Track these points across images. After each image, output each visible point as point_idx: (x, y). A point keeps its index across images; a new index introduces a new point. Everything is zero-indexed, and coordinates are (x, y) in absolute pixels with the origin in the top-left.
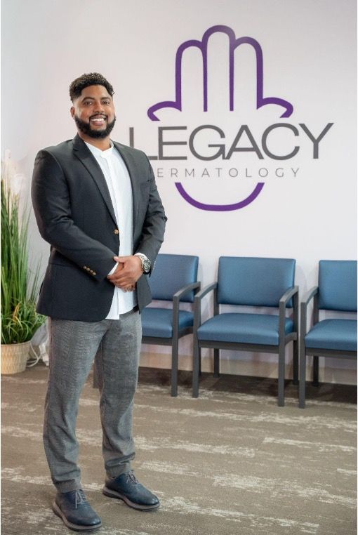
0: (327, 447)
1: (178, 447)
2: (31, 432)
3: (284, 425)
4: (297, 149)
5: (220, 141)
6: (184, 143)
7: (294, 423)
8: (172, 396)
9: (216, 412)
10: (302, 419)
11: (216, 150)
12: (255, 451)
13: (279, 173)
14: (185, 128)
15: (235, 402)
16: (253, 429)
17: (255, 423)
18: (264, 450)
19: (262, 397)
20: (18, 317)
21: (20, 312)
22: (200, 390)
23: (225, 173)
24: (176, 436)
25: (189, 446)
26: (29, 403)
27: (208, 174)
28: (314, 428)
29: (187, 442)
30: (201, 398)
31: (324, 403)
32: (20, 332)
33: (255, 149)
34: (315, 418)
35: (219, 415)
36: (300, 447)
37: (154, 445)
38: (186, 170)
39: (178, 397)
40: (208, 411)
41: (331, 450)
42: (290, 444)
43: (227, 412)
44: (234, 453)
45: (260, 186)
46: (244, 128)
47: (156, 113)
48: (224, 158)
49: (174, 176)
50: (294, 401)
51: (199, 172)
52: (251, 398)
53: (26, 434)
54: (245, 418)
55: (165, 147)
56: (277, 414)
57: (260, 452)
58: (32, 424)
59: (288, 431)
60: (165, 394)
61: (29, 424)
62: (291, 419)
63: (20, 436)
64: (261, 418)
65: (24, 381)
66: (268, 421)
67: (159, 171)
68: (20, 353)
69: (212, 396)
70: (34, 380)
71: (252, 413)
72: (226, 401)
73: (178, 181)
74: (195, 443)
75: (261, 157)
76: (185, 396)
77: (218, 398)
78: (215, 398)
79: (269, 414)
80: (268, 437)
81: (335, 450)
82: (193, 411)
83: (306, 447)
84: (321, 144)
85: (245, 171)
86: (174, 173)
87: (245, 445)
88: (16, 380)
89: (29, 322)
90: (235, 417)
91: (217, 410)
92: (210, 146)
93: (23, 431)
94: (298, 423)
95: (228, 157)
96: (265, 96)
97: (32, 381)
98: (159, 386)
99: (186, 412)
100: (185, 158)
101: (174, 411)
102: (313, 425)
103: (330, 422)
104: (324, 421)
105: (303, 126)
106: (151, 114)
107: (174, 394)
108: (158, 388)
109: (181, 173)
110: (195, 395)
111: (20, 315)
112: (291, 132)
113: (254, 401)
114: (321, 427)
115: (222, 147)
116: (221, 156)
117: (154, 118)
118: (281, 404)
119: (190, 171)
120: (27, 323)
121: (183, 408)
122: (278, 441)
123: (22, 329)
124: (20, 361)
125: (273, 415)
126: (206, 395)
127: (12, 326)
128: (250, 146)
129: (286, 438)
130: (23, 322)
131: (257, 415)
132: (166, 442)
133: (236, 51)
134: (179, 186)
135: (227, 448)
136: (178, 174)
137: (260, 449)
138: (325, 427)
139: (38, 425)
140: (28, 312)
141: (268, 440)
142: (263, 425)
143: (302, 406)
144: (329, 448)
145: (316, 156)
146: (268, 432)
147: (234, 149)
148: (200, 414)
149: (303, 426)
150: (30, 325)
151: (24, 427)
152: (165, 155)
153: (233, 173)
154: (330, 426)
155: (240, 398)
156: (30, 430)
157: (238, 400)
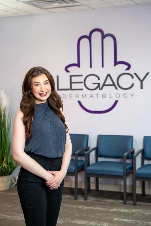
0: (143, 223)
1: (74, 222)
2: (7, 216)
3: (125, 213)
4: (133, 85)
5: (98, 82)
6: (82, 83)
7: (129, 212)
8: (75, 200)
9: (94, 207)
10: (134, 210)
11: (96, 85)
12: (109, 224)
13: (125, 96)
14: (82, 76)
15: (103, 203)
16: (109, 215)
17: (111, 212)
18: (113, 224)
19: (117, 201)
20: (5, 164)
21: (6, 161)
22: (88, 197)
23: (100, 96)
24: (73, 218)
25: (79, 221)
26: (8, 203)
27: (92, 97)
28: (138, 214)
29: (78, 220)
30: (88, 201)
31: (146, 204)
32: (6, 171)
33: (114, 85)
34: (140, 210)
35: (95, 208)
36: (130, 222)
37: (63, 221)
38: (83, 95)
39: (78, 200)
40: (91, 206)
41: (144, 224)
42: (126, 221)
43: (99, 207)
44: (99, 225)
45: (116, 102)
46: (109, 75)
47: (69, 69)
48: (100, 89)
49: (77, 98)
50: (132, 202)
51: (88, 96)
52: (112, 201)
53: (5, 217)
54: (107, 210)
55: (73, 84)
56: (122, 208)
57: (111, 225)
58: (8, 212)
59: (126, 215)
60: (72, 199)
61: (7, 212)
62: (129, 210)
63: (2, 217)
64: (114, 210)
65: (8, 194)
66: (118, 211)
67: (71, 95)
68: (6, 181)
69: (94, 200)
70: (12, 193)
71: (111, 207)
72: (99, 202)
73: (79, 100)
74: (82, 220)
75: (116, 88)
76: (81, 199)
77: (97, 201)
78: (95, 201)
79: (119, 208)
80: (116, 218)
81: (146, 224)
82: (83, 206)
83: (133, 223)
84: (144, 82)
85: (109, 95)
86: (77, 96)
87: (105, 222)
88: (4, 193)
89: (10, 166)
90: (102, 209)
91: (95, 206)
92: (93, 84)
93: (4, 216)
94: (131, 212)
95: (102, 89)
96: (118, 60)
97: (11, 194)
98: (70, 195)
99: (80, 207)
100: (82, 89)
101: (75, 206)
102: (138, 213)
103: (146, 212)
104: (144, 212)
105: (135, 74)
106: (66, 69)
107: (76, 199)
108: (69, 196)
109: (80, 96)
110: (86, 199)
111: (6, 163)
112: (130, 77)
113: (113, 203)
114: (142, 214)
115: (99, 84)
116: (98, 88)
117: (68, 71)
118: (125, 203)
119: (84, 95)
120: (9, 166)
121: (79, 205)
122: (120, 220)
123: (7, 169)
124: (6, 184)
125: (120, 209)
126: (91, 199)
127: (2, 168)
128: (111, 83)
129: (124, 218)
130: (8, 166)
131: (113, 208)
132: (68, 220)
133: (105, 40)
134: (79, 102)
135: (96, 223)
136: (79, 97)
137: (111, 223)
138: (144, 214)
139: (11, 213)
140: (10, 161)
141: (116, 219)
142: (115, 213)
143: (135, 204)
144: (144, 223)
145: (142, 88)
146: (116, 216)
147: (104, 85)
148: (86, 208)
149: (133, 213)
150: (11, 168)
151: (4, 214)
152: (73, 88)
153: (104, 96)
154: (146, 213)
155: (107, 201)
156: (7, 215)
157: (106, 202)
